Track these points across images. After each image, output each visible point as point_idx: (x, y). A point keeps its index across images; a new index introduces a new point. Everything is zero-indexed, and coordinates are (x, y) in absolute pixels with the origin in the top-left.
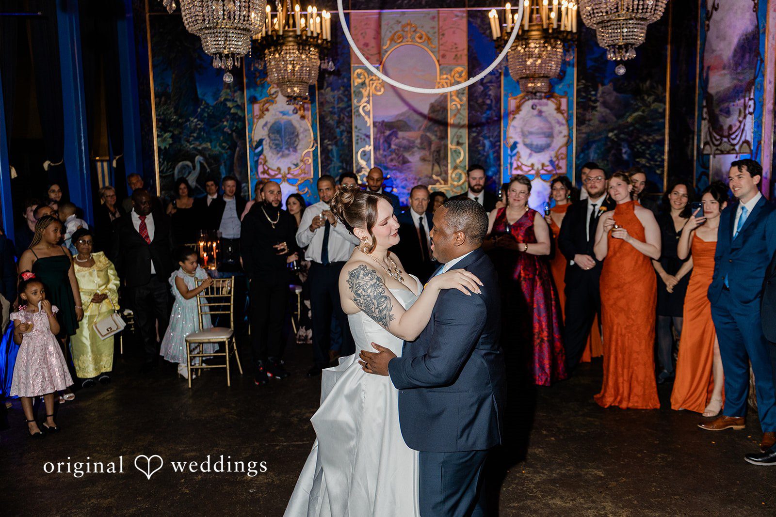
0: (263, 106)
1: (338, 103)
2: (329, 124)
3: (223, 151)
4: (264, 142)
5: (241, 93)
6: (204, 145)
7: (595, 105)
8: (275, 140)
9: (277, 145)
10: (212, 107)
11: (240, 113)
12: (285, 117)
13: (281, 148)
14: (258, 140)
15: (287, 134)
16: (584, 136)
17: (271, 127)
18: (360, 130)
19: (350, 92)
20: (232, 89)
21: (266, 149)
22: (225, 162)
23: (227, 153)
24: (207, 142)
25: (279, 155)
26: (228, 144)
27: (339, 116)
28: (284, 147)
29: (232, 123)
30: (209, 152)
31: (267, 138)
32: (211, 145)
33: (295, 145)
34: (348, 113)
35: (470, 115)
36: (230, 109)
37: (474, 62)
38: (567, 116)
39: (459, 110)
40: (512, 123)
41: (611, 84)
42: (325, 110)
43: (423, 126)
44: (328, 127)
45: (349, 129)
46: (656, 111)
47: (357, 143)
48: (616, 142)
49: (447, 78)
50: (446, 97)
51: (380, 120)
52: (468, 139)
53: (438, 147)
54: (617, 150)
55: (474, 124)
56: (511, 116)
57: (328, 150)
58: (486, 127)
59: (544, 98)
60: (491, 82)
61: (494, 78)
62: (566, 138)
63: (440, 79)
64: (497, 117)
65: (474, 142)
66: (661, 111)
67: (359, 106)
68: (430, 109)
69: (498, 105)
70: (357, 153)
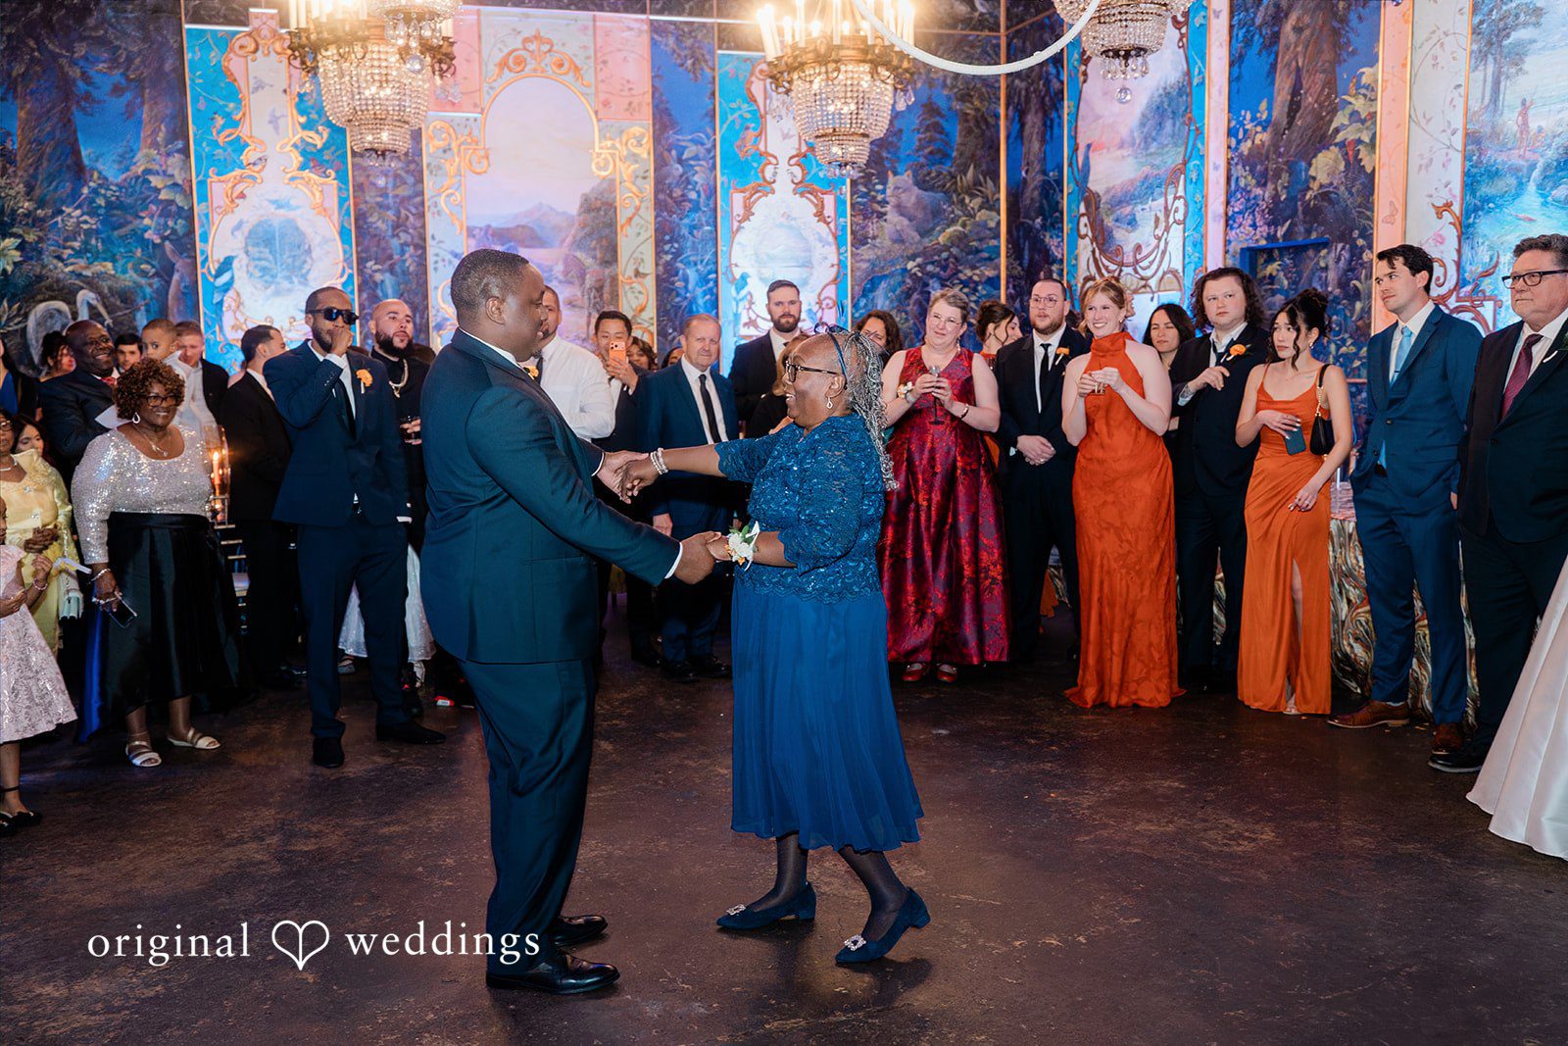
0: (233, 187)
1: (395, 187)
2: (377, 228)
3: (143, 281)
4: (236, 264)
5: (182, 157)
6: (98, 267)
7: (883, 210)
8: (260, 259)
9: (264, 269)
10: (117, 185)
11: (180, 200)
12: (282, 211)
13: (274, 276)
14: (222, 260)
15: (287, 247)
16: (864, 266)
17: (250, 232)
18: (440, 242)
19: (419, 164)
20: (162, 150)
21: (240, 278)
22: (147, 305)
23: (150, 285)
24: (105, 260)
25: (269, 291)
26: (153, 266)
27: (398, 213)
28: (279, 275)
29: (162, 221)
30: (109, 283)
31: (243, 256)
32: (114, 267)
33: (304, 271)
34: (417, 208)
35: (659, 219)
36: (158, 191)
37: (665, 118)
38: (836, 229)
39: (638, 209)
40: (739, 238)
41: (909, 172)
42: (368, 198)
43: (569, 239)
44: (375, 236)
45: (416, 241)
46: (984, 225)
47: (436, 269)
48: (920, 279)
49: (613, 147)
50: (612, 182)
51: (482, 224)
52: (657, 265)
53: (597, 281)
54: (922, 293)
55: (667, 238)
56: (736, 224)
57: (376, 284)
58: (689, 244)
59: (795, 192)
60: (696, 158)
61: (702, 151)
62: (835, 269)
63: (601, 147)
64: (708, 224)
65: (666, 271)
66: (992, 224)
67: (439, 195)
68: (581, 206)
69: (711, 202)
70: (436, 288)
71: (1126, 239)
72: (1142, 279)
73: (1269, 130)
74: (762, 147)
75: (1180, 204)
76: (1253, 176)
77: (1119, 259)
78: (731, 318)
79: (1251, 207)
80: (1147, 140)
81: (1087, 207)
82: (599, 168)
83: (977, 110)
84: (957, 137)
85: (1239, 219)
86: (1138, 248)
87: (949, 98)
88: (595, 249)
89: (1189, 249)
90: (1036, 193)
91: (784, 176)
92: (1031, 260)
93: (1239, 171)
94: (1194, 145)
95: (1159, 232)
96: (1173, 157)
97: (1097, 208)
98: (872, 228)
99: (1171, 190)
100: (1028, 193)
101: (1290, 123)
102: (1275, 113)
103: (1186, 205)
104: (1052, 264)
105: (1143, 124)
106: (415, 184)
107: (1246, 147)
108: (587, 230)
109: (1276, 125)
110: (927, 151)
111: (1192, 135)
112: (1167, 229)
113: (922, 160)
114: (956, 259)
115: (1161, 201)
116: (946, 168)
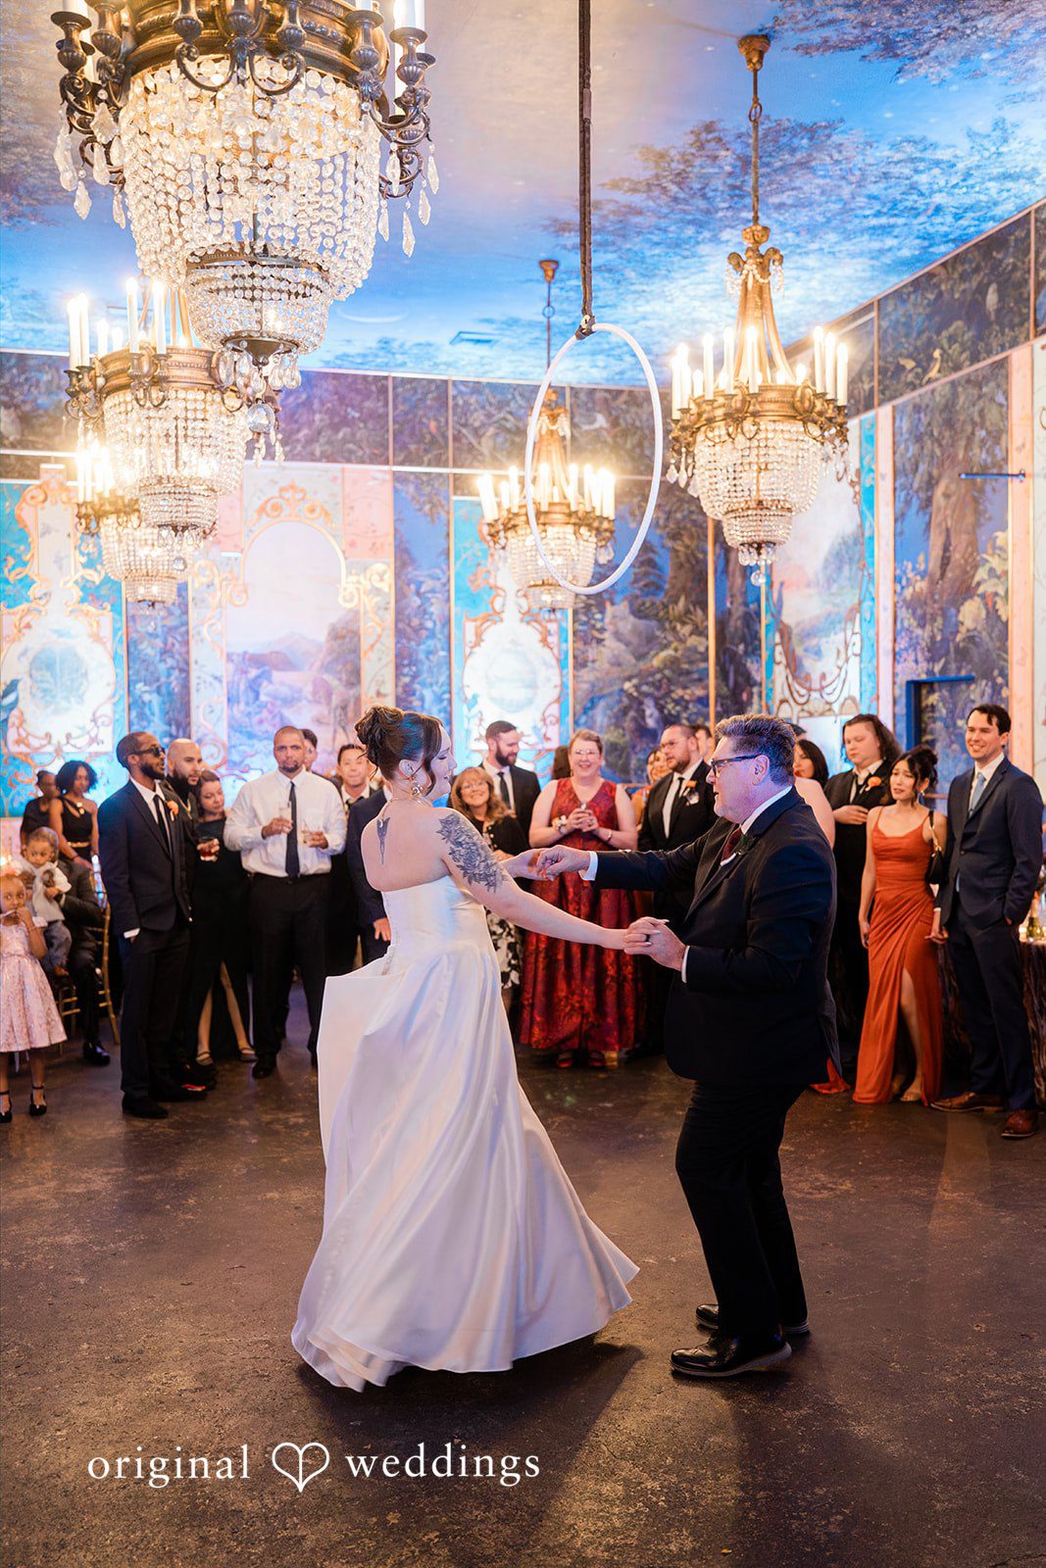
0: (21, 618)
1: (163, 618)
2: (146, 654)
4: (20, 686)
7: (601, 636)
8: (41, 682)
9: (45, 691)
12: (63, 640)
13: (54, 697)
14: (8, 682)
15: (66, 671)
16: (585, 686)
17: (34, 658)
18: (203, 666)
19: (185, 599)
21: (23, 698)
25: (49, 710)
27: (165, 641)
28: (59, 696)
31: (27, 679)
33: (80, 692)
34: (182, 636)
35: (399, 645)
37: (405, 557)
38: (560, 654)
39: (380, 636)
40: (470, 661)
41: (626, 603)
42: (139, 629)
43: (318, 664)
44: (144, 661)
45: (182, 665)
46: (694, 649)
47: (198, 690)
48: (636, 698)
49: (359, 582)
50: (356, 613)
51: (240, 650)
52: (396, 686)
53: (343, 701)
54: (637, 711)
55: (406, 662)
56: (468, 650)
57: (144, 703)
58: (425, 667)
59: (522, 621)
60: (433, 591)
61: (438, 585)
62: (558, 690)
63: (348, 583)
64: (443, 650)
65: (405, 692)
66: (702, 649)
67: (203, 624)
68: (329, 634)
69: (446, 631)
70: (198, 707)
71: (813, 667)
72: (827, 703)
73: (927, 579)
74: (492, 581)
75: (856, 639)
76: (915, 619)
77: (808, 685)
78: (464, 733)
79: (914, 645)
80: (830, 581)
81: (782, 637)
82: (345, 601)
83: (687, 547)
84: (669, 571)
85: (904, 655)
86: (823, 676)
87: (661, 537)
88: (340, 672)
89: (865, 679)
90: (739, 623)
91: (511, 607)
92: (736, 683)
93: (903, 613)
94: (867, 590)
95: (840, 663)
96: (850, 599)
97: (790, 638)
98: (592, 652)
99: (849, 626)
100: (732, 623)
101: (943, 575)
102: (931, 565)
103: (862, 640)
104: (752, 686)
105: (825, 568)
106: (180, 616)
107: (908, 593)
108: (334, 655)
109: (931, 577)
110: (642, 583)
111: (866, 579)
112: (847, 660)
113: (638, 592)
114: (669, 680)
115: (841, 636)
116: (660, 598)
